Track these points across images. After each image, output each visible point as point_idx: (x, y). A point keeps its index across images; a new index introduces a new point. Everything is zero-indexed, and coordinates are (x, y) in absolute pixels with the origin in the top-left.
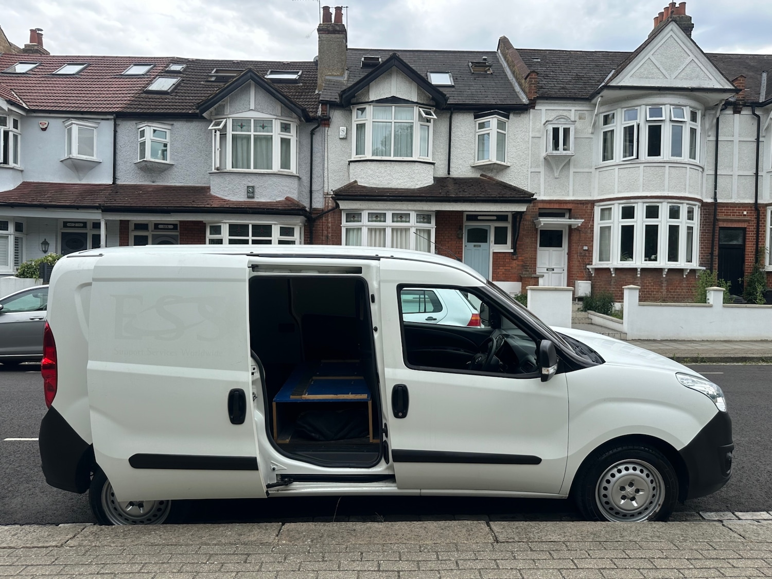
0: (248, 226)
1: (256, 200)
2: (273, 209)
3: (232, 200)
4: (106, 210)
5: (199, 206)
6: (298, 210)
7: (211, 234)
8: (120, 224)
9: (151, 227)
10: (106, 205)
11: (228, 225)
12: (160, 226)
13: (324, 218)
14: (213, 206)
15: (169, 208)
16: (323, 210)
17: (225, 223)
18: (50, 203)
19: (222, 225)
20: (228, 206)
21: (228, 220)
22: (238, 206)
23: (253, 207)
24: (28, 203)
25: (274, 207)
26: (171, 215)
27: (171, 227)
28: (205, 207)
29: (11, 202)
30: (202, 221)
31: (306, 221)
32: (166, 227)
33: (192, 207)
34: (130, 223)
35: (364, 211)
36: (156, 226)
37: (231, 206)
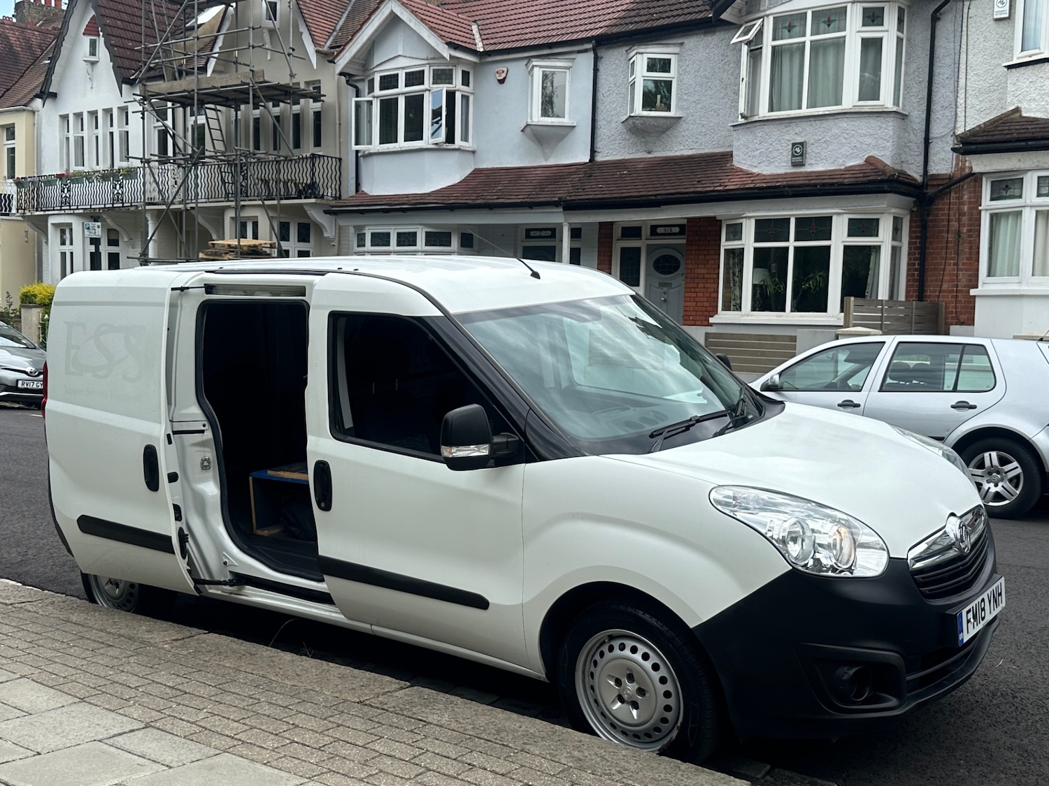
0: (787, 221)
1: (808, 169)
2: (833, 184)
3: (764, 173)
4: (570, 206)
5: (704, 189)
6: (882, 181)
7: (727, 240)
8: (599, 229)
9: (646, 232)
10: (568, 198)
11: (753, 222)
12: (660, 230)
13: (953, 194)
14: (727, 188)
15: (658, 197)
16: (950, 177)
17: (750, 218)
18: (496, 201)
19: (744, 221)
20: (752, 186)
21: (754, 211)
22: (769, 185)
23: (797, 183)
24: (470, 202)
25: (835, 181)
26: (662, 210)
27: (676, 230)
28: (713, 191)
29: (450, 202)
30: (714, 217)
31: (914, 202)
32: (668, 230)
33: (693, 192)
34: (614, 226)
35: (1029, 174)
36: (654, 229)
37: (758, 185)
